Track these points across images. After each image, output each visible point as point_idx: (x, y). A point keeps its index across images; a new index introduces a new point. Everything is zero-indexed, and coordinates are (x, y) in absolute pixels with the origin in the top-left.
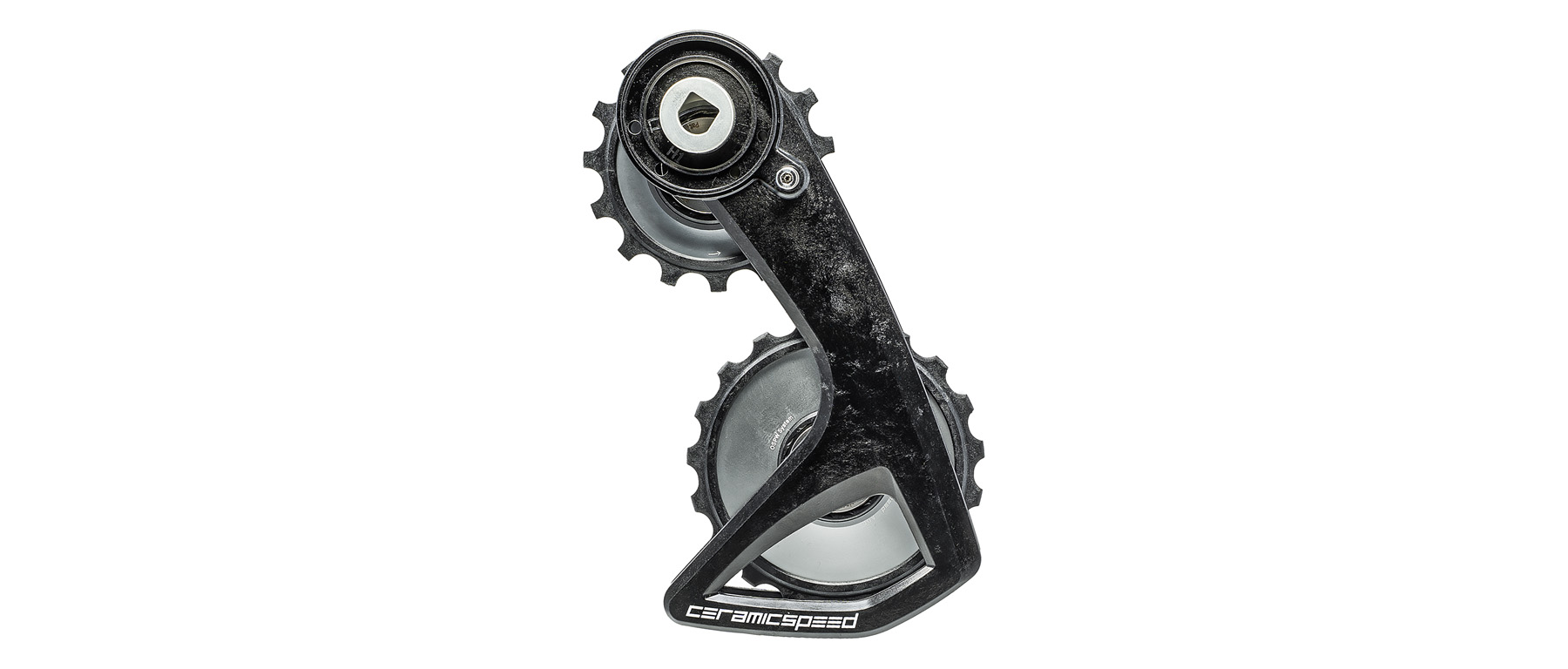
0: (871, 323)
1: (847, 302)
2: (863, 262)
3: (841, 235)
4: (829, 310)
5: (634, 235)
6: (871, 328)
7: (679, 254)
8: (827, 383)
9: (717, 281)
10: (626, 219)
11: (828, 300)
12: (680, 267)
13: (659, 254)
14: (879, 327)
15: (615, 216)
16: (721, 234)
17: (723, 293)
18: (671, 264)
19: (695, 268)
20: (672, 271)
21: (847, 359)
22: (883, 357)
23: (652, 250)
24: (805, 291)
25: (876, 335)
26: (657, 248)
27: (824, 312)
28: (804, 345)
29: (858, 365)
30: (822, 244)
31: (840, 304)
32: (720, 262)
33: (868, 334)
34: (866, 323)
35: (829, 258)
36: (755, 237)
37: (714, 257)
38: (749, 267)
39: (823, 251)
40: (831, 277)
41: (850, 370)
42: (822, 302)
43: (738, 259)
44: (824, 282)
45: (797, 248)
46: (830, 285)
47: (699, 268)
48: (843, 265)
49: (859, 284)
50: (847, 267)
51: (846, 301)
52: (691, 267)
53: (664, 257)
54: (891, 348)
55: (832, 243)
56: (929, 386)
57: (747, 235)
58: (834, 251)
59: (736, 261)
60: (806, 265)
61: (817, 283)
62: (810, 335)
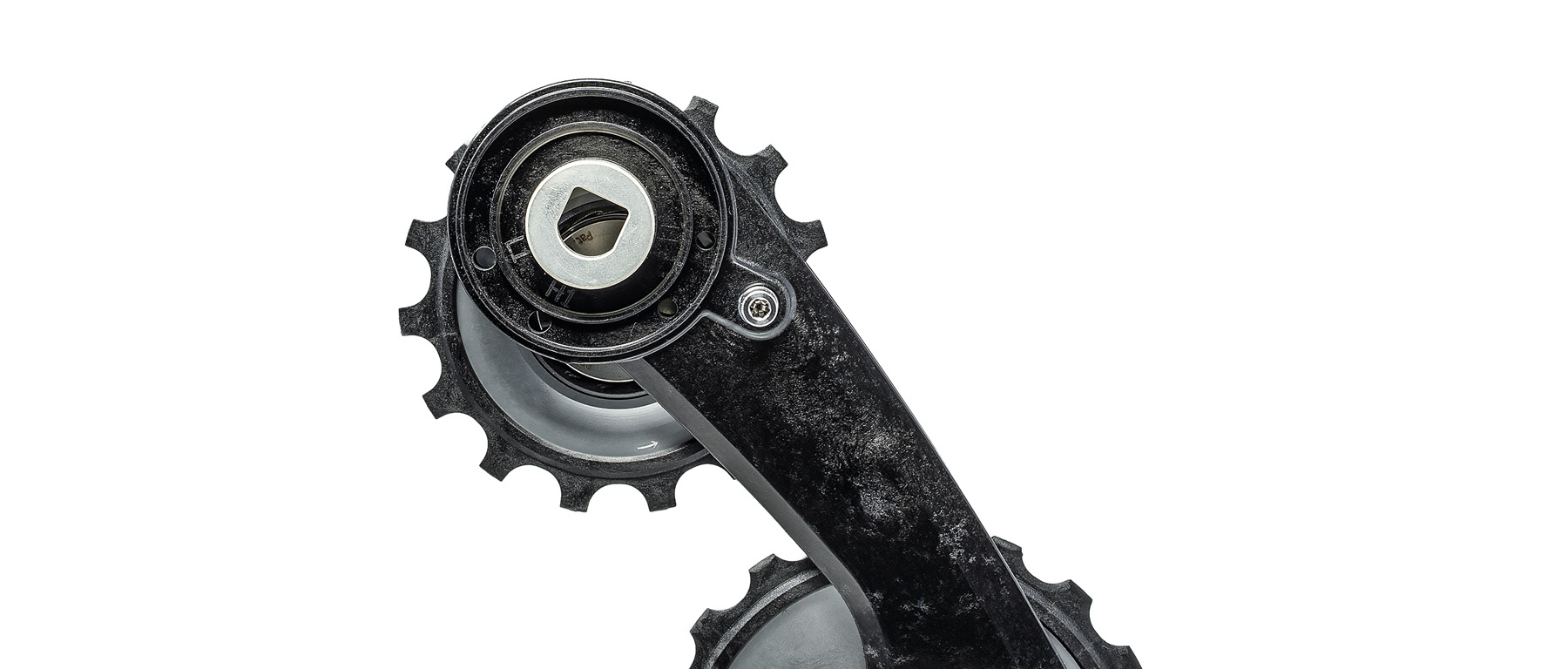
0: (936, 531)
1: (890, 501)
2: (907, 428)
3: (861, 387)
4: (862, 518)
5: (505, 436)
6: (938, 539)
7: (587, 457)
8: (874, 645)
9: (658, 491)
10: (488, 411)
11: (856, 501)
12: (592, 478)
13: (552, 462)
14: (951, 536)
15: (467, 409)
16: (653, 411)
17: (670, 510)
18: (574, 474)
19: (617, 475)
20: (578, 487)
21: (905, 599)
22: (964, 587)
23: (540, 457)
24: (814, 492)
25: (948, 550)
26: (548, 452)
27: (853, 523)
28: (820, 582)
29: (924, 607)
30: (833, 406)
31: (876, 506)
32: (658, 459)
33: (933, 551)
34: (927, 531)
35: (848, 429)
36: (715, 412)
37: (651, 450)
38: (709, 460)
39: (835, 420)
40: (856, 461)
41: (910, 617)
42: (848, 506)
43: (692, 452)
44: (846, 472)
45: (790, 420)
46: (856, 475)
47: (625, 475)
48: (873, 437)
49: (907, 469)
50: (880, 441)
51: (888, 499)
52: (611, 475)
53: (561, 465)
54: (979, 565)
55: (848, 403)
56: (1051, 624)
57: (702, 410)
58: (855, 416)
59: (685, 453)
60: (810, 445)
61: (833, 476)
62: (831, 562)
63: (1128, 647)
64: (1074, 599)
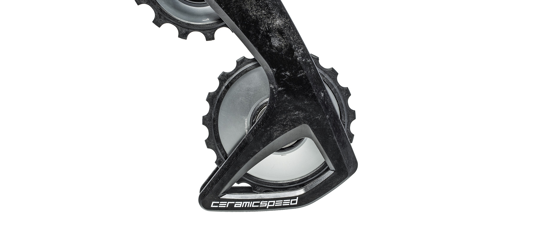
0: (293, 51)
1: (280, 41)
2: (287, 18)
3: (274, 4)
4: (271, 46)
5: (160, 13)
6: (294, 54)
7: (187, 22)
8: (272, 84)
9: (209, 35)
10: (155, 4)
11: (270, 41)
12: (188, 29)
13: (176, 23)
14: (298, 53)
15: (148, 3)
16: (208, 9)
17: (213, 41)
18: (183, 27)
19: (196, 28)
20: (184, 31)
21: (283, 71)
22: (301, 68)
23: (172, 21)
24: (257, 37)
25: (297, 57)
26: (174, 19)
27: (268, 48)
28: (258, 65)
29: (288, 74)
30: (264, 10)
31: (276, 42)
32: (209, 24)
33: (292, 57)
34: (291, 51)
35: (268, 18)
36: (227, 10)
37: (207, 21)
38: (225, 26)
39: (265, 15)
40: (271, 28)
41: (284, 76)
42: (267, 42)
43: (220, 23)
44: (267, 31)
45: (251, 14)
46: (270, 33)
47: (199, 29)
48: (276, 21)
49: (286, 31)
50: (278, 22)
51: (280, 40)
52: (194, 28)
53: (179, 24)
54: (305, 63)
55: (269, 9)
56: (325, 80)
57: (223, 9)
58: (271, 14)
59: (218, 23)
60: (256, 22)
61: (263, 33)
62: (261, 60)
63: (347, 88)
64: (333, 73)
